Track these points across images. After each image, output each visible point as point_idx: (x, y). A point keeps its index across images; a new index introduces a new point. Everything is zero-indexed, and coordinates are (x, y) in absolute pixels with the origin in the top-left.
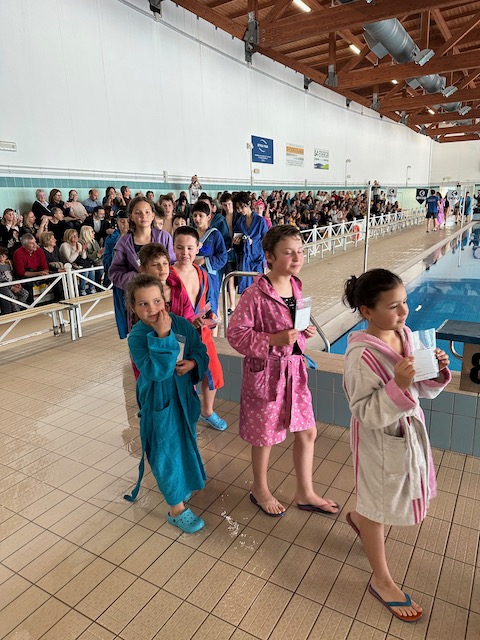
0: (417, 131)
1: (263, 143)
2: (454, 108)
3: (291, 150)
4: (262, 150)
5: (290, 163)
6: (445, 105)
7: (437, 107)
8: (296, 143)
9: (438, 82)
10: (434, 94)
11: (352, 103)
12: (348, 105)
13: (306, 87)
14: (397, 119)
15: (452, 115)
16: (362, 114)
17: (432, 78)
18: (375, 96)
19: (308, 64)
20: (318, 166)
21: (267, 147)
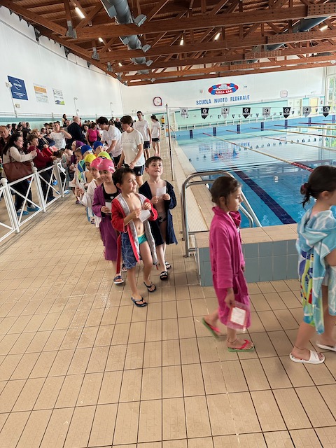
0: (116, 77)
1: (16, 83)
4: (18, 88)
5: (39, 100)
18: (94, 49)
20: (58, 102)
21: (20, 86)
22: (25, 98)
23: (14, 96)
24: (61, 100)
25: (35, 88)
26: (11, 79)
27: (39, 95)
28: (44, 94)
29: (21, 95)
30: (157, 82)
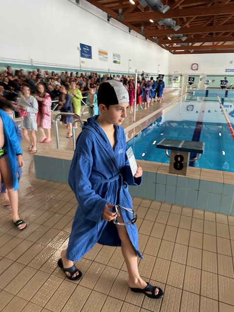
0: (163, 47)
1: (86, 48)
2: (179, 37)
3: (101, 52)
4: (86, 51)
5: (101, 59)
6: (175, 35)
7: (172, 35)
8: (103, 49)
9: (172, 23)
10: (170, 29)
11: (132, 31)
12: (130, 32)
13: (108, 20)
14: (153, 41)
15: (178, 40)
16: (137, 37)
17: (169, 20)
18: (142, 28)
19: (109, 8)
20: (115, 62)
21: (88, 50)
22: (90, 57)
23: (82, 56)
24: (118, 61)
25: (100, 52)
26: (82, 46)
27: (101, 57)
28: (105, 56)
29: (87, 55)
30: (195, 52)
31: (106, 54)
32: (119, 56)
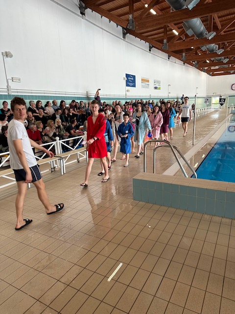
1: (131, 77)
2: (220, 60)
4: (131, 80)
7: (212, 59)
9: (215, 47)
11: (171, 57)
12: (169, 59)
13: (150, 50)
16: (175, 63)
17: (212, 46)
18: (184, 54)
20: (156, 88)
21: (133, 79)
22: (134, 86)
23: (127, 85)
24: (158, 87)
25: (142, 80)
26: (127, 76)
27: (144, 84)
28: (147, 83)
29: (131, 84)
31: (148, 81)
32: (159, 82)
